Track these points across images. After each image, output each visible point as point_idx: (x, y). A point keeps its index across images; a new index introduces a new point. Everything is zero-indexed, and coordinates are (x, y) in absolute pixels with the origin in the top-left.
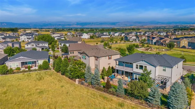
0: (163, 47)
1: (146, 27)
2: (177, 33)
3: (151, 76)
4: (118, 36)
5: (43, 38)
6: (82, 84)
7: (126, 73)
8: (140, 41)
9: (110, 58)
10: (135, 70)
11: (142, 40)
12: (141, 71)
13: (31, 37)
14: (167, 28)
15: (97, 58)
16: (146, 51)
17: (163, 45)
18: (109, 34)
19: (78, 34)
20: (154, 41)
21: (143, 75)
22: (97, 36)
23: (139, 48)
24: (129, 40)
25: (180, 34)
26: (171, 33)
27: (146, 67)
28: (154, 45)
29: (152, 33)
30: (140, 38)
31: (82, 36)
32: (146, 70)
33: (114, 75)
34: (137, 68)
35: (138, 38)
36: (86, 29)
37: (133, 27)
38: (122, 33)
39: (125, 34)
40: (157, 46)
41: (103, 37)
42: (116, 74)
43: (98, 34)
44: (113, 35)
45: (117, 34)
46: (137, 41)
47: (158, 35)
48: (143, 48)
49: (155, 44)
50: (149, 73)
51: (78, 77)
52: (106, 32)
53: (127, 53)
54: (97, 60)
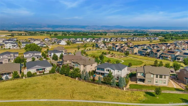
0: (123, 54)
1: (112, 31)
2: (135, 39)
3: (112, 75)
4: (90, 41)
5: (31, 46)
6: (80, 80)
7: (101, 73)
8: (107, 48)
9: (91, 65)
10: (105, 72)
11: (109, 47)
12: (108, 72)
13: (16, 44)
14: (129, 33)
15: (85, 66)
16: (112, 57)
17: (123, 52)
18: (82, 40)
19: (56, 41)
20: (117, 48)
21: (109, 74)
22: (72, 41)
23: (106, 54)
24: (99, 47)
25: (137, 40)
26: (130, 39)
27: (110, 70)
28: (117, 52)
29: (116, 40)
30: (107, 45)
31: (60, 42)
32: (110, 72)
33: (95, 75)
34: (106, 71)
35: (106, 45)
36: (58, 32)
37: (101, 31)
38: (92, 40)
39: (95, 40)
40: (119, 53)
41: (77, 43)
42: (96, 74)
43: (73, 40)
44: (85, 41)
45: (88, 40)
46: (105, 47)
47: (121, 41)
48: (109, 55)
49: (118, 50)
50: (112, 73)
51: (77, 77)
52: (79, 38)
53: (99, 59)
54: (85, 67)
